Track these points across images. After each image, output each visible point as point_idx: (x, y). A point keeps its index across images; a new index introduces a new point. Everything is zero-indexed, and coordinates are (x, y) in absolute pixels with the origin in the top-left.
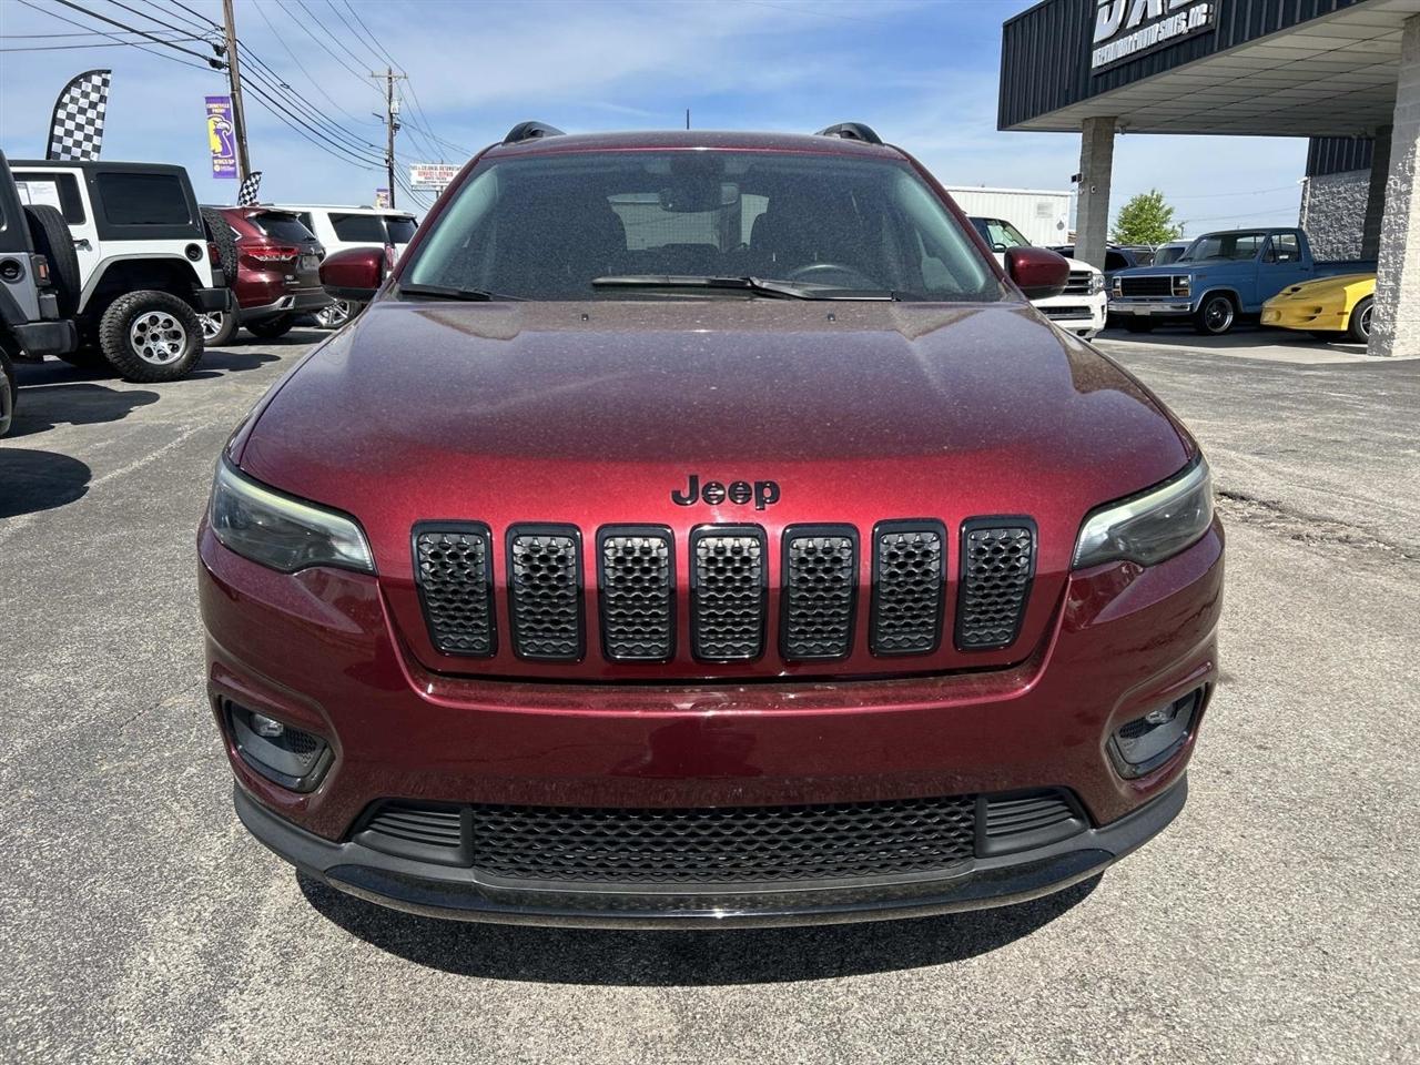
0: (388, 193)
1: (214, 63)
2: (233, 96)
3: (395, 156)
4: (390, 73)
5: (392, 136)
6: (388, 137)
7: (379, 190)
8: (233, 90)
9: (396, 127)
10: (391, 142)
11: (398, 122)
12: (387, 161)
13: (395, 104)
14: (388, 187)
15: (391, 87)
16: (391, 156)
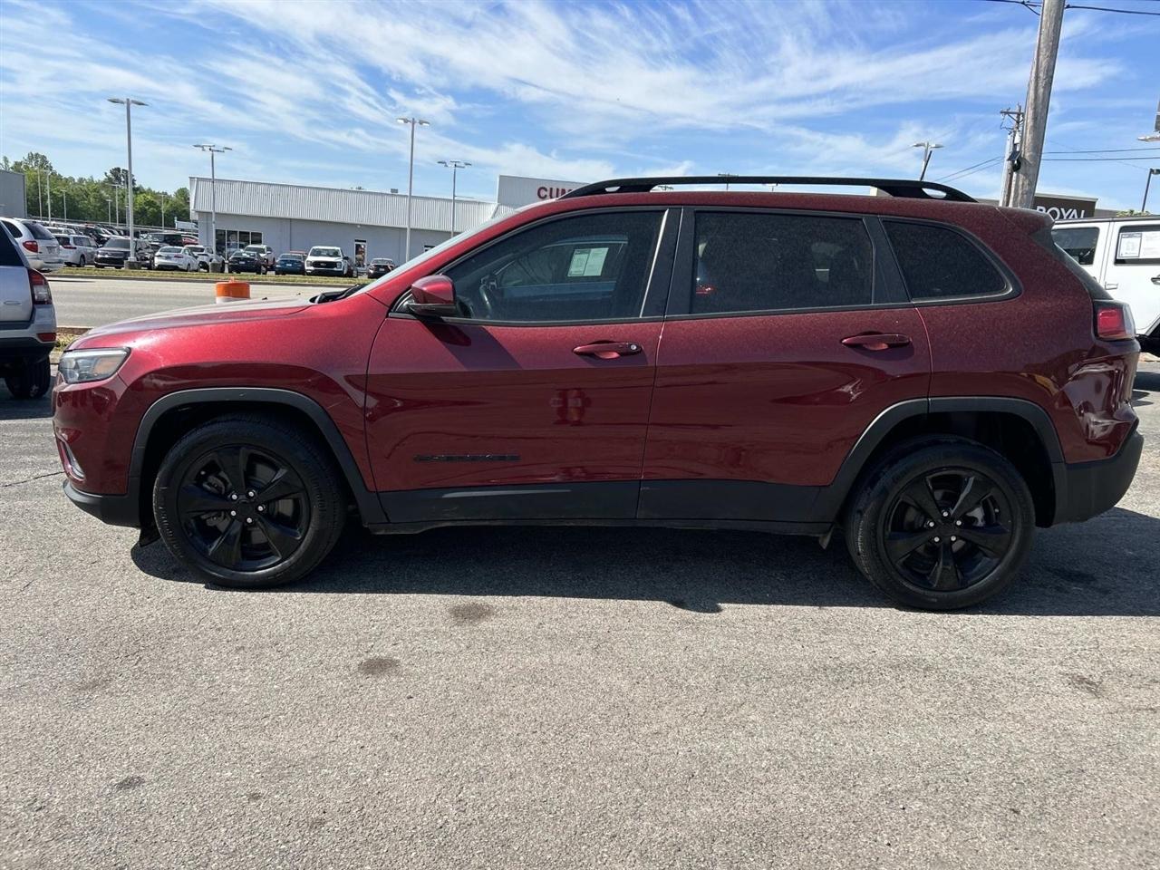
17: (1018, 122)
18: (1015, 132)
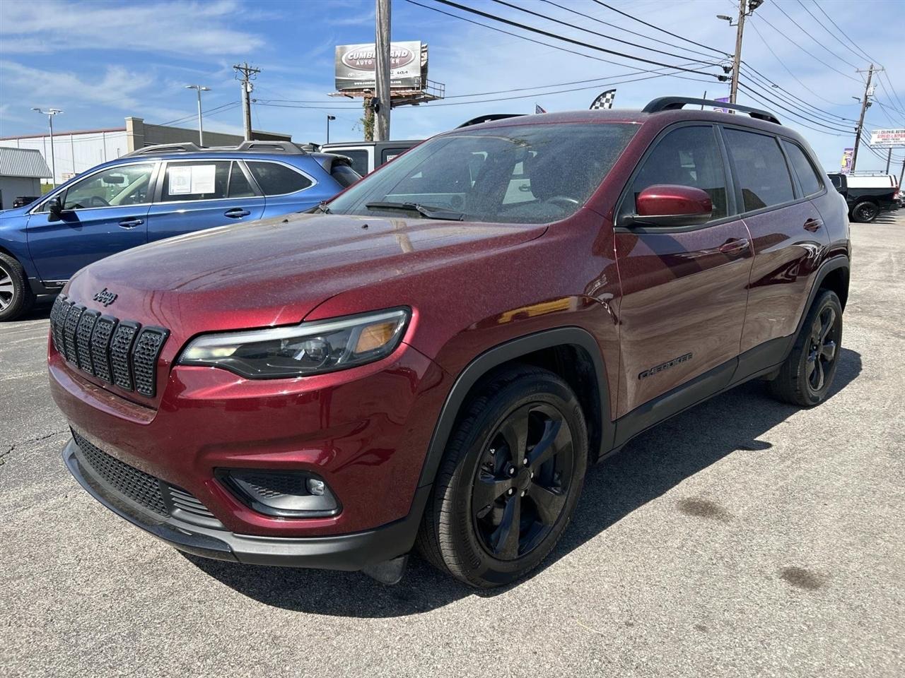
0: (853, 151)
1: (721, 78)
2: (731, 96)
3: (863, 124)
4: (872, 68)
5: (864, 111)
6: (861, 112)
7: (846, 149)
8: (732, 93)
9: (867, 105)
10: (862, 116)
11: (870, 102)
12: (856, 129)
13: (871, 89)
14: (853, 147)
15: (870, 78)
16: (861, 125)
17: (247, 76)
18: (246, 83)
